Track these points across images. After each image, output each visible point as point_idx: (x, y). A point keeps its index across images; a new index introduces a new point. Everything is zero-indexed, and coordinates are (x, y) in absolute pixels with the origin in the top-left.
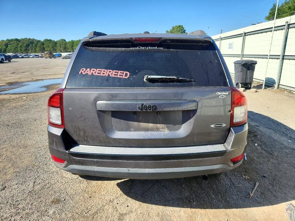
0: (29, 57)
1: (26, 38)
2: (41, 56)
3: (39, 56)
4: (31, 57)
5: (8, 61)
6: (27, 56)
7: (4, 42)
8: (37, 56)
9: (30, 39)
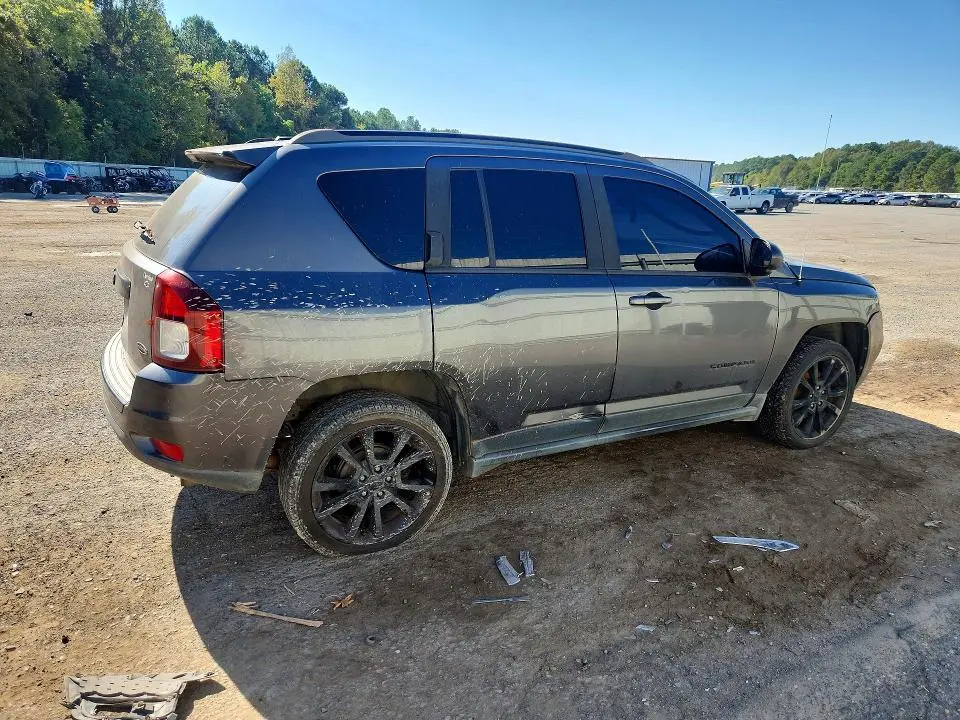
0: (873, 203)
1: (906, 142)
2: (916, 200)
3: (912, 199)
4: (882, 201)
5: (783, 210)
6: (868, 200)
7: (834, 155)
8: (902, 202)
9: (918, 143)
